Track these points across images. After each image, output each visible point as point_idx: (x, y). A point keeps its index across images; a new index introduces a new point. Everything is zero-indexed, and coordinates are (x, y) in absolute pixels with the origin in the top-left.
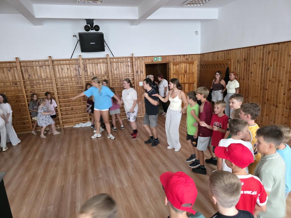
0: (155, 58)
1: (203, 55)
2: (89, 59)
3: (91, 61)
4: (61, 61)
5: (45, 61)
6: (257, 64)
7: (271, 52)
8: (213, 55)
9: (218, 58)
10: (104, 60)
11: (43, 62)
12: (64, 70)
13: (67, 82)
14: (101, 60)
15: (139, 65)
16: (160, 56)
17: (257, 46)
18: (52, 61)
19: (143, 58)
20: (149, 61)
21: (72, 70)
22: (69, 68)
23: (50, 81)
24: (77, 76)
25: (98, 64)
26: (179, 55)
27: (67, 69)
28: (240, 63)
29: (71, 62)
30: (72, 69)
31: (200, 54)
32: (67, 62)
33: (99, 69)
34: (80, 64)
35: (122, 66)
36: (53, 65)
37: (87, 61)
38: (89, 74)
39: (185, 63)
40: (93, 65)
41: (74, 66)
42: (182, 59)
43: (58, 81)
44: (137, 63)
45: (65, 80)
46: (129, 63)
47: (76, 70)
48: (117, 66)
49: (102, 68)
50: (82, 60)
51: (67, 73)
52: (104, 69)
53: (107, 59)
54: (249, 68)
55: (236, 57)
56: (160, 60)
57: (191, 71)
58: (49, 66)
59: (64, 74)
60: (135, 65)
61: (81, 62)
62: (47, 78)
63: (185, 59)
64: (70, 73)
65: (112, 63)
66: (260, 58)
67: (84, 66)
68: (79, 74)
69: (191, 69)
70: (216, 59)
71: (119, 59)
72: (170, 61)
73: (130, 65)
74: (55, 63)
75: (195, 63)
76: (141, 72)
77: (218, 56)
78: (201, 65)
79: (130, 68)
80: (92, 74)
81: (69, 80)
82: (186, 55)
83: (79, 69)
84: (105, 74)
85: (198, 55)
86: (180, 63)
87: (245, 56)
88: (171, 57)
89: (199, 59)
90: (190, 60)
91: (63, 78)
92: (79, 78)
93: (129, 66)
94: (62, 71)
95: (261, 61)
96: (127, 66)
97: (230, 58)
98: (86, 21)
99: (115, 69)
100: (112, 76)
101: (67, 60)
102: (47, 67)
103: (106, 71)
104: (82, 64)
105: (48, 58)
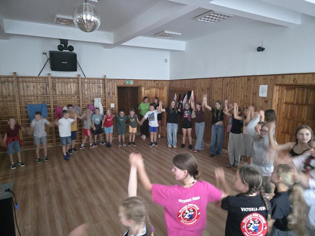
0: (127, 81)
1: (172, 82)
2: (59, 78)
3: (60, 80)
4: (27, 78)
5: (8, 77)
6: (218, 93)
7: (229, 84)
8: (181, 83)
9: (185, 86)
10: (75, 80)
11: (6, 79)
12: (29, 88)
13: (32, 101)
14: (72, 80)
15: (111, 87)
16: (132, 80)
17: (218, 78)
18: (17, 77)
19: (116, 80)
20: (121, 84)
21: (38, 89)
22: (36, 86)
23: (12, 98)
24: (44, 95)
25: (68, 83)
26: (150, 80)
27: (33, 87)
28: (204, 92)
29: (38, 79)
30: (39, 87)
31: (169, 81)
32: (34, 79)
33: (69, 89)
34: (48, 83)
35: (93, 87)
36: (17, 82)
37: (57, 80)
38: (58, 93)
39: (156, 88)
40: (63, 84)
41: (41, 84)
42: (152, 84)
43: (21, 99)
44: (109, 85)
45: (30, 98)
46: (101, 85)
47: (43, 89)
48: (89, 87)
49: (72, 87)
50: (51, 78)
51: (33, 91)
52: (74, 89)
53: (78, 79)
54: (212, 96)
55: (201, 86)
56: (132, 83)
57: (161, 96)
58: (12, 82)
59: (30, 92)
60: (107, 87)
61: (50, 80)
62: (9, 95)
63: (156, 85)
64: (36, 91)
65: (84, 84)
66: (220, 88)
67: (53, 84)
68: (46, 92)
69: (161, 94)
70: (184, 87)
71: (91, 80)
72: (141, 85)
73: (102, 86)
74: (20, 79)
75: (165, 88)
76: (113, 94)
77: (185, 83)
78: (170, 91)
79: (101, 89)
80: (60, 93)
81: (34, 98)
82: (157, 80)
83: (46, 87)
84: (75, 94)
85: (167, 81)
86: (151, 88)
87: (208, 86)
88: (143, 81)
89: (168, 85)
90: (160, 85)
91: (28, 96)
92: (46, 97)
93: (100, 87)
94: (28, 89)
95: (221, 91)
96: (99, 87)
97: (196, 86)
98: (59, 40)
99: (86, 90)
100: (82, 96)
101: (34, 78)
102: (10, 84)
103: (77, 91)
104: (51, 82)
105: (12, 75)
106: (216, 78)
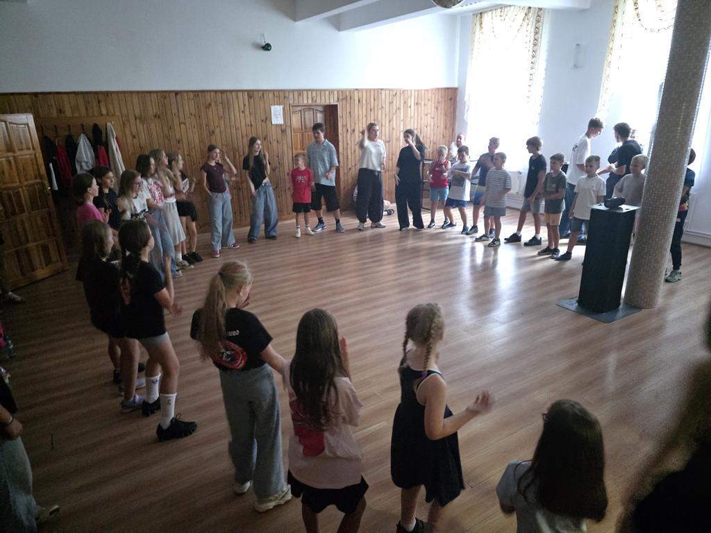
106: (177, 93)
